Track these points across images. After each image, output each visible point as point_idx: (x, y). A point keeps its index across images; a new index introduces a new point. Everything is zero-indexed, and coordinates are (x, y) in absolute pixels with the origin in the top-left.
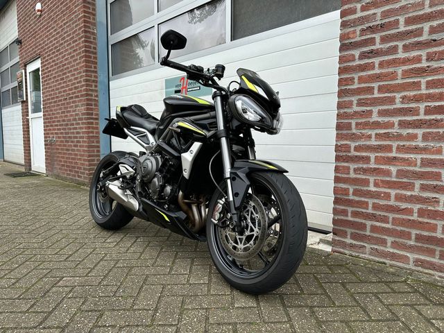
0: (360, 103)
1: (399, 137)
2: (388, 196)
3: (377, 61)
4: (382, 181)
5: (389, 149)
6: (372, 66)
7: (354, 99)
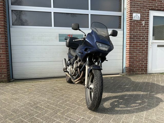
0: (133, 49)
1: (138, 54)
2: (137, 64)
3: (135, 42)
4: (136, 62)
5: (137, 56)
6: (135, 43)
7: (132, 48)
